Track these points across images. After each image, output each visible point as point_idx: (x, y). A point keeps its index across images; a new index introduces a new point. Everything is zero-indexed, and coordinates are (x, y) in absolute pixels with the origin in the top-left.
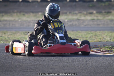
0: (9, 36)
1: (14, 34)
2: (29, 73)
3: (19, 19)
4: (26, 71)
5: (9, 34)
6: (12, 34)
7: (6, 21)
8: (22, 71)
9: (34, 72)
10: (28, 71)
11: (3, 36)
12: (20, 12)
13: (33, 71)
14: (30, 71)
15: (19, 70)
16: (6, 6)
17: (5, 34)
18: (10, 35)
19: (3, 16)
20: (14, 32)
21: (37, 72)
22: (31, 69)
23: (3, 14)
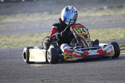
0: (14, 40)
1: (19, 37)
2: (38, 80)
3: (24, 20)
4: (34, 77)
5: (13, 37)
6: (16, 38)
7: (9, 23)
8: (30, 77)
9: (43, 77)
10: (36, 77)
11: (7, 39)
12: (24, 12)
13: (41, 76)
14: (39, 77)
15: (27, 76)
16: (8, 7)
17: (9, 37)
18: (15, 38)
19: (5, 18)
20: (19, 34)
21: (46, 77)
22: (39, 75)
23: (6, 16)
